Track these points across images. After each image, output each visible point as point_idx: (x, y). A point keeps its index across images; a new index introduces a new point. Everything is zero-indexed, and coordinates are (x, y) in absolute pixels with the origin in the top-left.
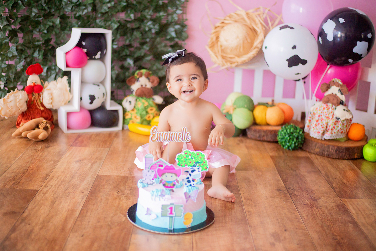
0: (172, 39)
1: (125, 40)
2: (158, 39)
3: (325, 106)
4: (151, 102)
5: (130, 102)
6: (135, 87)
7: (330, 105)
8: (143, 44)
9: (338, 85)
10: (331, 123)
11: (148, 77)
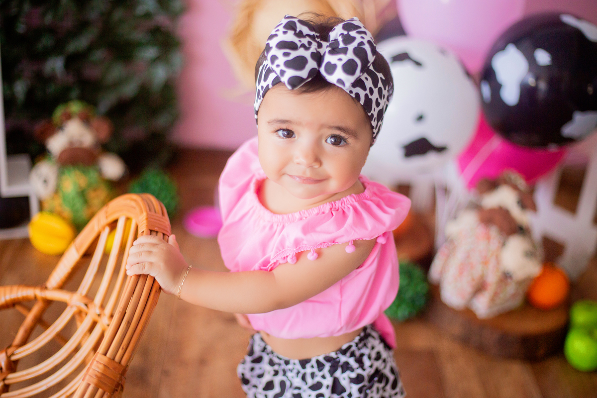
0: (148, 15)
1: (44, 15)
2: (118, 14)
3: (480, 230)
4: (93, 175)
5: (45, 181)
6: (57, 144)
7: (494, 232)
8: (82, 26)
9: (515, 187)
10: (492, 279)
11: (86, 120)
